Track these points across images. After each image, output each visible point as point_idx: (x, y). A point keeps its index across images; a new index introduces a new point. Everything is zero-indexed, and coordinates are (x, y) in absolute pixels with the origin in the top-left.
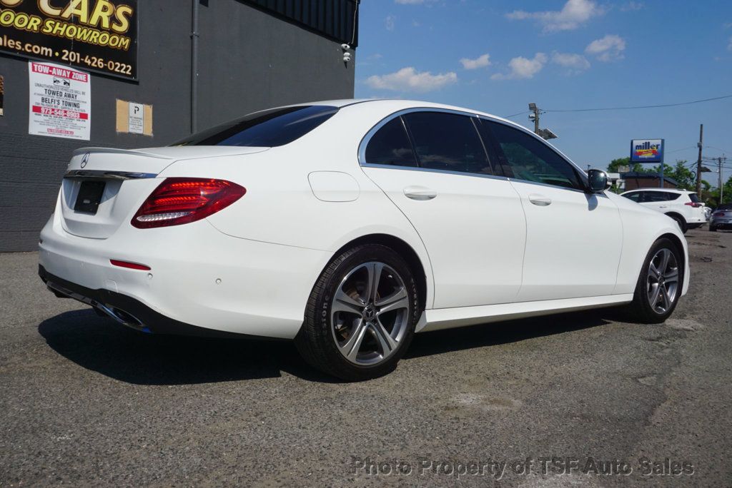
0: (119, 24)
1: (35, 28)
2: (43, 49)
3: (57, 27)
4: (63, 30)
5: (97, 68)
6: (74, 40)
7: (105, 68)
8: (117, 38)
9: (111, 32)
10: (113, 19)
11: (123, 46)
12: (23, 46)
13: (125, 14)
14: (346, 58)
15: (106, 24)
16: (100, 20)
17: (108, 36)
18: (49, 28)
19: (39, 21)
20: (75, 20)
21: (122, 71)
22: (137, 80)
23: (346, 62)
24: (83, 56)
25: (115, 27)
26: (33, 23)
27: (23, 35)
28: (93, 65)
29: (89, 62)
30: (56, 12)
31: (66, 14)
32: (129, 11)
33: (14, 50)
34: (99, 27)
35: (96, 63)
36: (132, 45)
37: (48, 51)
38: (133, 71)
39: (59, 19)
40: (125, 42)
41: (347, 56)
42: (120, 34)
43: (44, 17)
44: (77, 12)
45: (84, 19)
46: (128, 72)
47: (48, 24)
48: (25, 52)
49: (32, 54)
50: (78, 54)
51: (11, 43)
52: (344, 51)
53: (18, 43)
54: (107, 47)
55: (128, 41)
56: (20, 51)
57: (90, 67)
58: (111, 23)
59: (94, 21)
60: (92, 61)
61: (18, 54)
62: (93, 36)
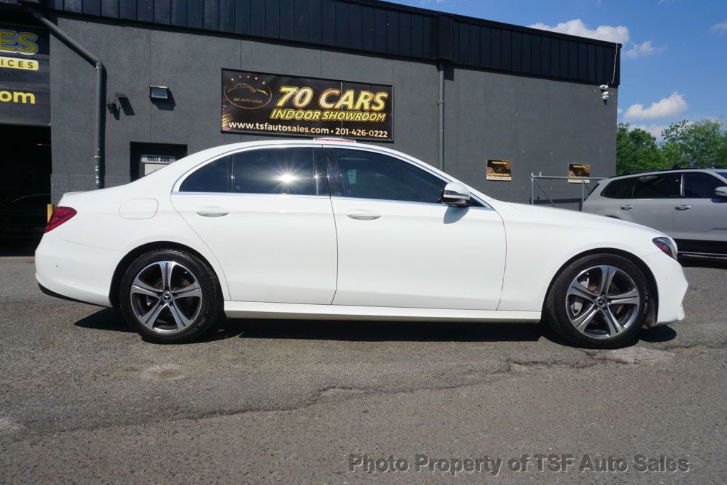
0: (377, 105)
1: (317, 118)
2: (322, 129)
3: (331, 115)
4: (335, 116)
5: (362, 136)
6: (344, 121)
7: (367, 136)
8: (376, 115)
9: (371, 111)
10: (373, 103)
11: (380, 120)
12: (310, 130)
13: (382, 98)
14: (604, 97)
15: (366, 107)
16: (362, 105)
17: (368, 115)
18: (326, 116)
19: (319, 113)
20: (345, 108)
21: (380, 136)
22: (392, 140)
23: (605, 101)
24: (350, 130)
25: (374, 108)
26: (316, 115)
27: (309, 124)
28: (358, 134)
29: (355, 133)
30: (331, 106)
31: (338, 106)
32: (385, 95)
33: (304, 133)
34: (362, 110)
35: (361, 133)
36: (388, 118)
37: (326, 130)
38: (389, 135)
39: (333, 110)
40: (382, 117)
41: (605, 95)
42: (377, 112)
43: (323, 110)
44: (346, 103)
45: (350, 107)
46: (385, 136)
47: (325, 114)
48: (311, 133)
49: (315, 134)
50: (347, 130)
51: (302, 129)
52: (603, 90)
53: (307, 129)
54: (368, 122)
55: (384, 115)
56: (308, 133)
57: (356, 136)
58: (370, 106)
59: (358, 106)
60: (357, 132)
61: (306, 135)
62: (357, 116)
